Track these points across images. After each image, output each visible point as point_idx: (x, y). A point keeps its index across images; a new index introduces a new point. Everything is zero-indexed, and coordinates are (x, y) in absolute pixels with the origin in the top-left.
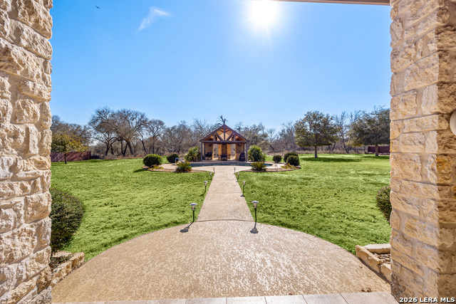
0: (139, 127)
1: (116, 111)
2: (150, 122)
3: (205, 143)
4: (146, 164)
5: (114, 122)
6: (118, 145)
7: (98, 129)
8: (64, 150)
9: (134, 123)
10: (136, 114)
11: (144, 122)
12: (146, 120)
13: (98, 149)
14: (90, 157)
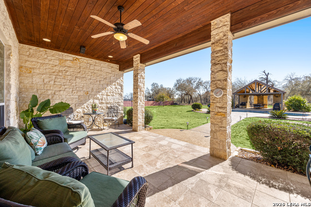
0: (197, 87)
1: (185, 79)
2: (205, 82)
3: (239, 95)
4: (193, 108)
5: (184, 84)
6: (186, 97)
7: (178, 89)
8: (163, 100)
9: (195, 84)
10: (196, 79)
11: (200, 83)
12: (202, 82)
13: (178, 100)
14: (174, 104)
